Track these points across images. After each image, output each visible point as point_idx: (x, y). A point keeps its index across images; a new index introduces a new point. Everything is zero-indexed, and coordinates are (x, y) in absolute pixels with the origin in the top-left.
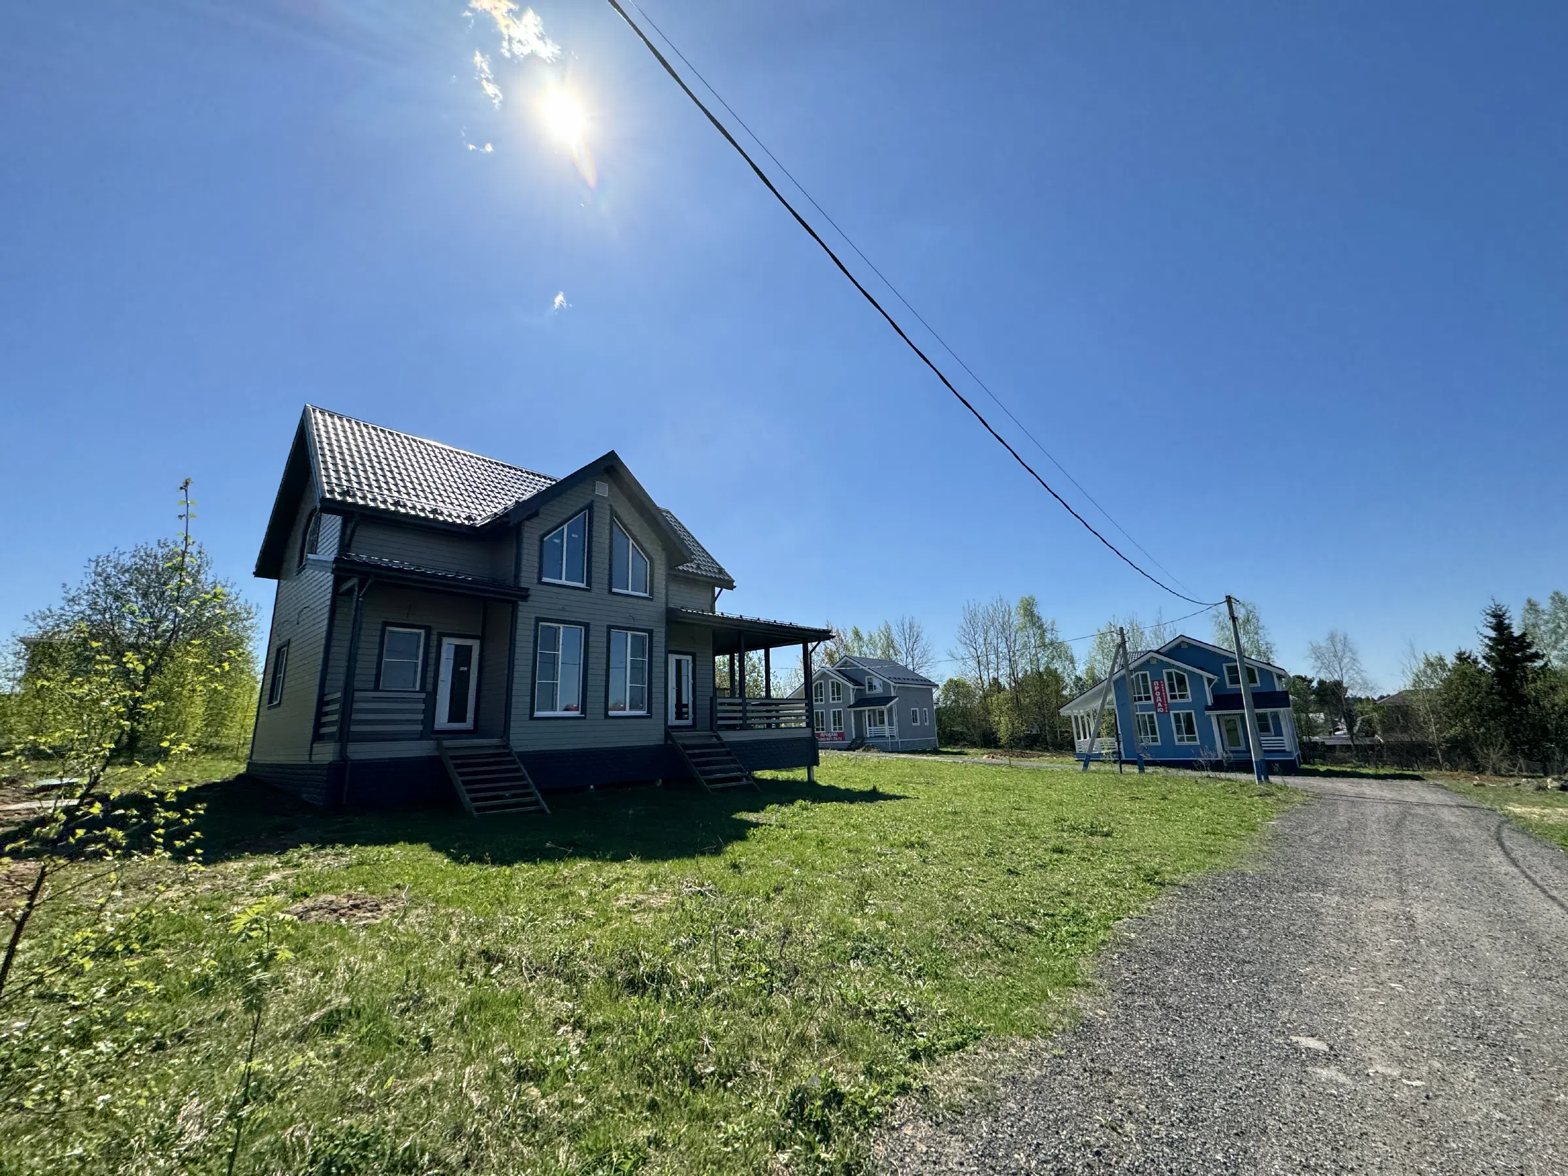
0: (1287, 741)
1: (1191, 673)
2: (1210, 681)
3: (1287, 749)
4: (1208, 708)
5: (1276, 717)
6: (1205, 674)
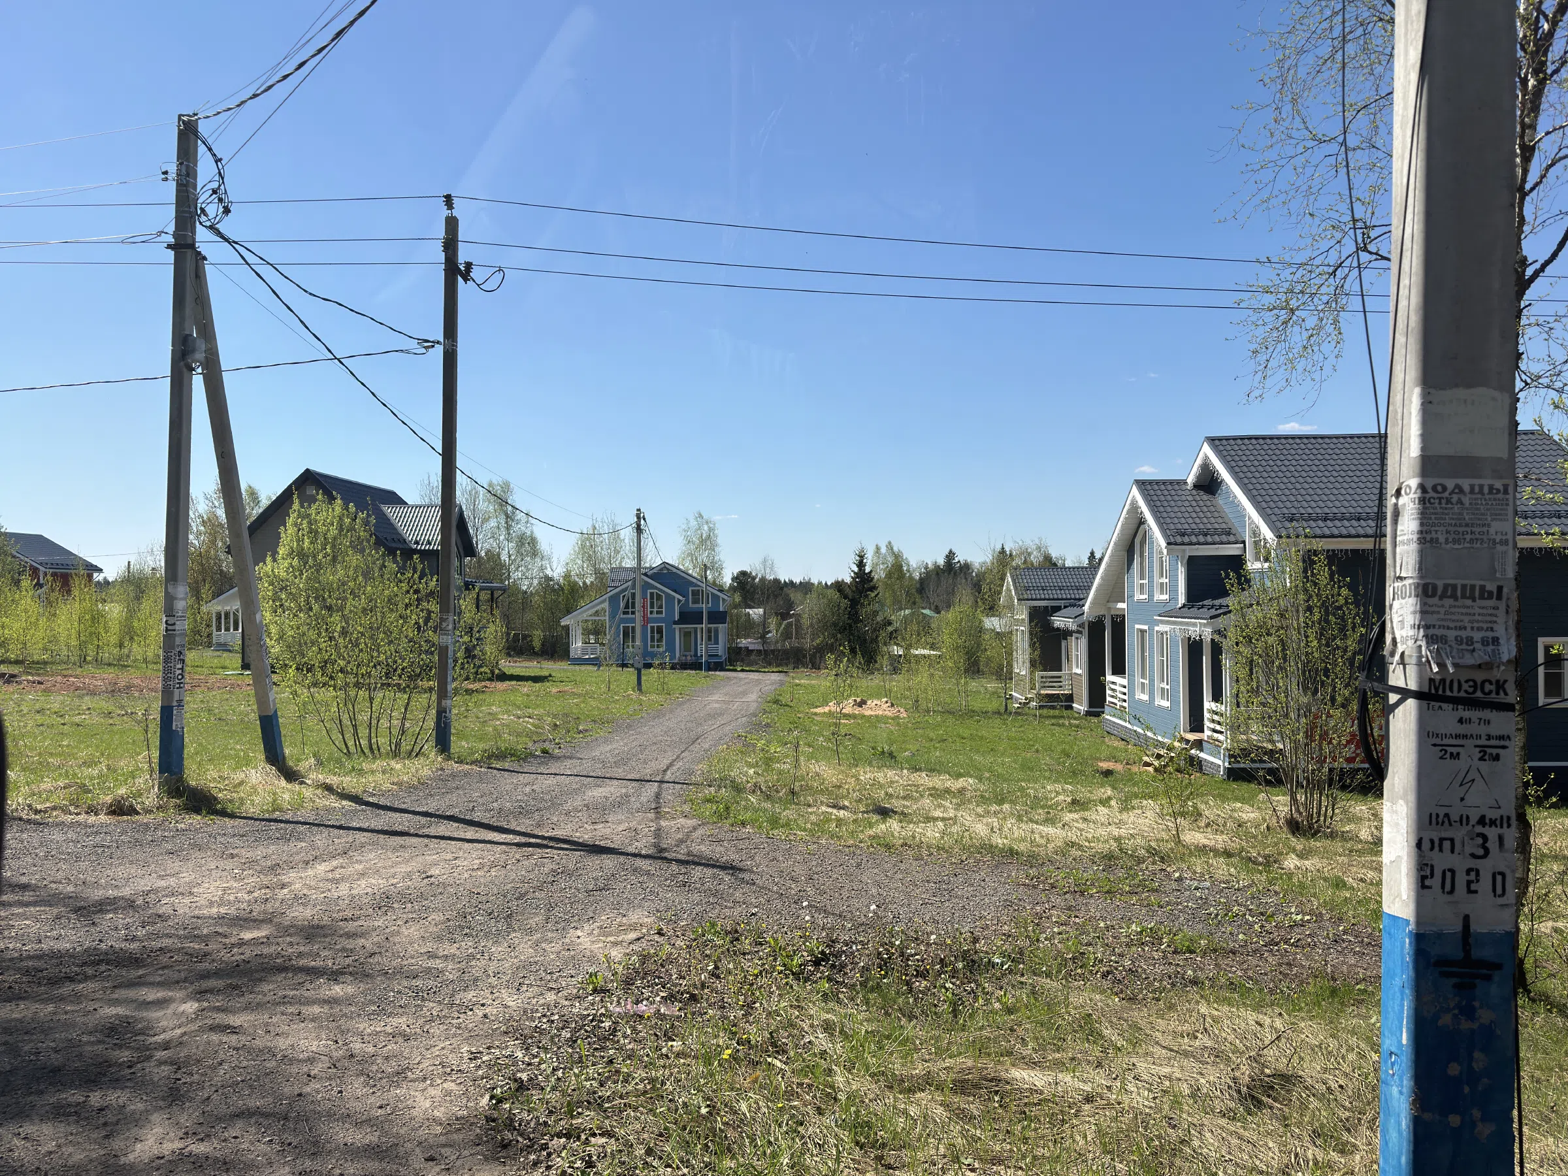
0: (721, 649)
1: (667, 595)
2: (679, 601)
3: (720, 654)
4: (675, 623)
5: (716, 630)
6: (677, 596)
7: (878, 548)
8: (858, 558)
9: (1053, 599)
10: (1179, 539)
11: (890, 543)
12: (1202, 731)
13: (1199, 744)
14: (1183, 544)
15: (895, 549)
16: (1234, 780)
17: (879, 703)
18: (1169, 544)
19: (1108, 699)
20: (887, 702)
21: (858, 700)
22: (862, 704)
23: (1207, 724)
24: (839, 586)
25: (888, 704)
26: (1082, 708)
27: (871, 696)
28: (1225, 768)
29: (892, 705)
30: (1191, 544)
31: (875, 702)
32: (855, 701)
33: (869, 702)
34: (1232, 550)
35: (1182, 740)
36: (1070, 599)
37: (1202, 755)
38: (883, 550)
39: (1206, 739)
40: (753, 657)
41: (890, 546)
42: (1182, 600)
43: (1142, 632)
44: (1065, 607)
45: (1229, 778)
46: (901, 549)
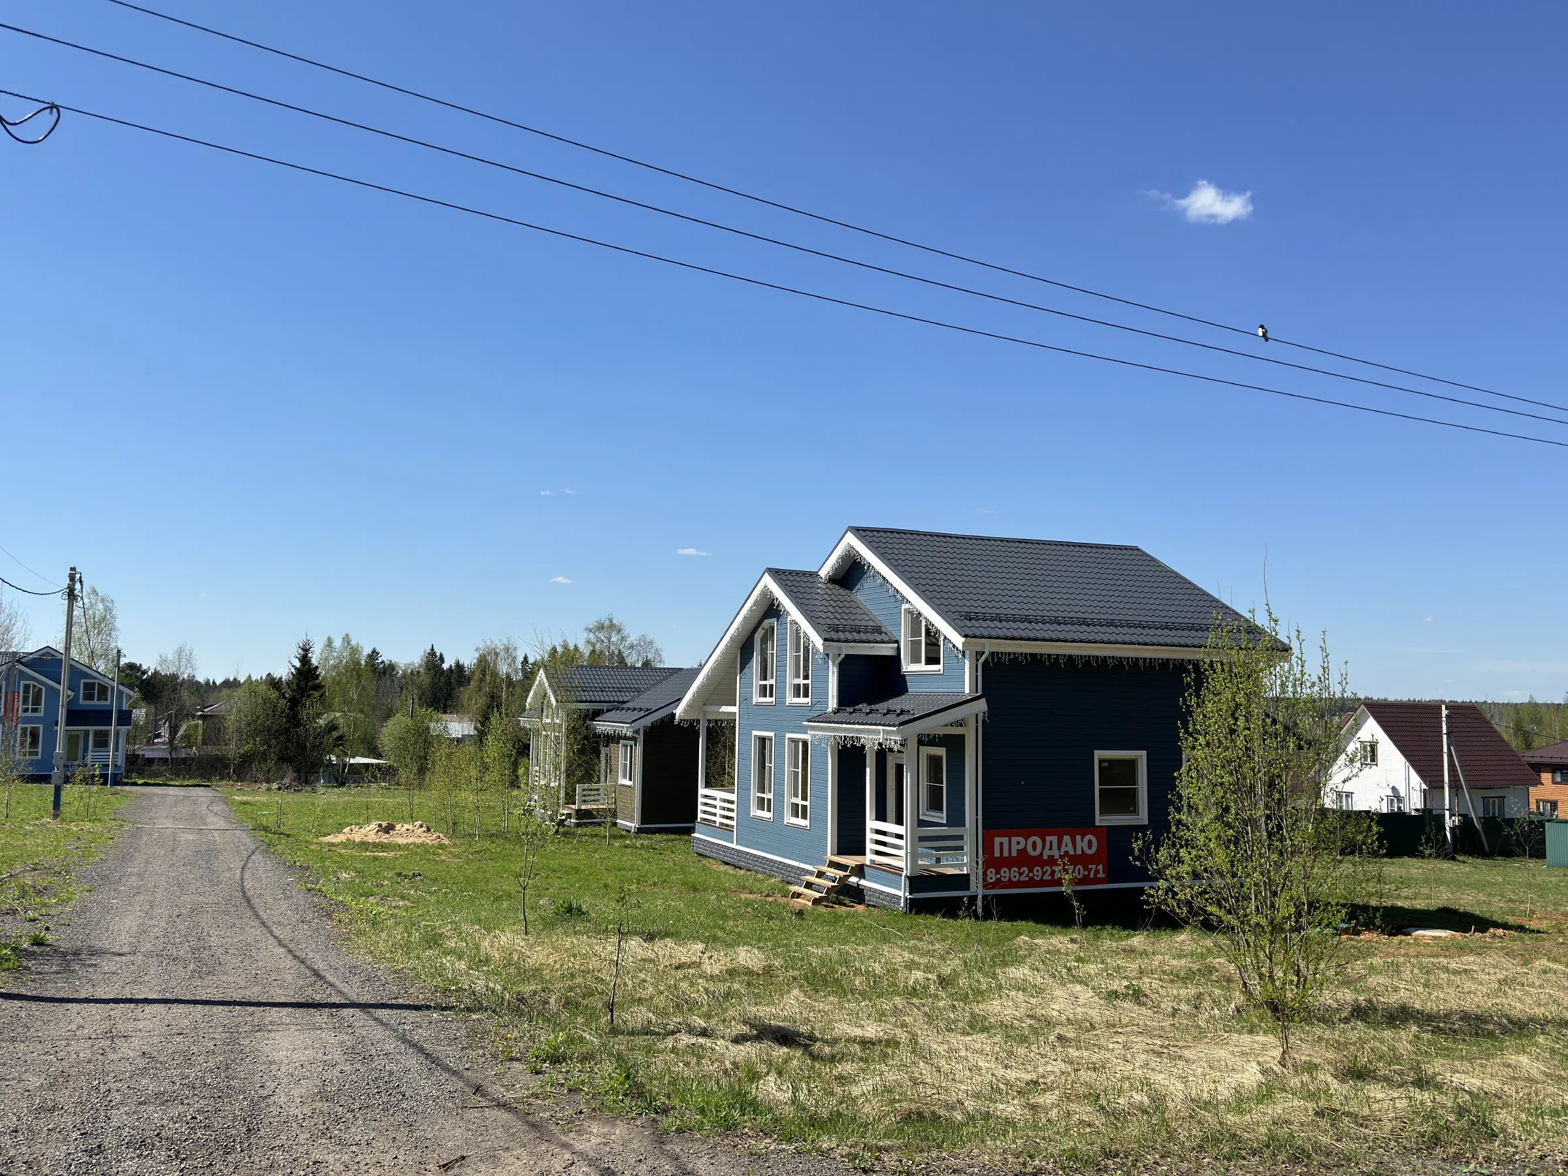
1: (50, 689)
5: (118, 734)
7: (330, 642)
8: (300, 651)
9: (595, 702)
10: (834, 635)
11: (347, 635)
12: (864, 854)
13: (860, 871)
14: (839, 641)
15: (353, 643)
16: (916, 913)
17: (411, 827)
18: (825, 640)
19: (700, 815)
20: (421, 826)
21: (384, 824)
22: (389, 829)
23: (870, 846)
24: (273, 683)
25: (424, 829)
26: (633, 825)
27: (403, 820)
28: (906, 899)
29: (429, 830)
30: (847, 641)
31: (406, 826)
32: (380, 826)
33: (398, 827)
34: (886, 650)
35: (833, 865)
36: (614, 702)
37: (863, 882)
38: (338, 643)
39: (868, 863)
40: (154, 767)
41: (347, 639)
42: (832, 703)
43: (763, 740)
44: (608, 711)
45: (911, 911)
46: (361, 644)
